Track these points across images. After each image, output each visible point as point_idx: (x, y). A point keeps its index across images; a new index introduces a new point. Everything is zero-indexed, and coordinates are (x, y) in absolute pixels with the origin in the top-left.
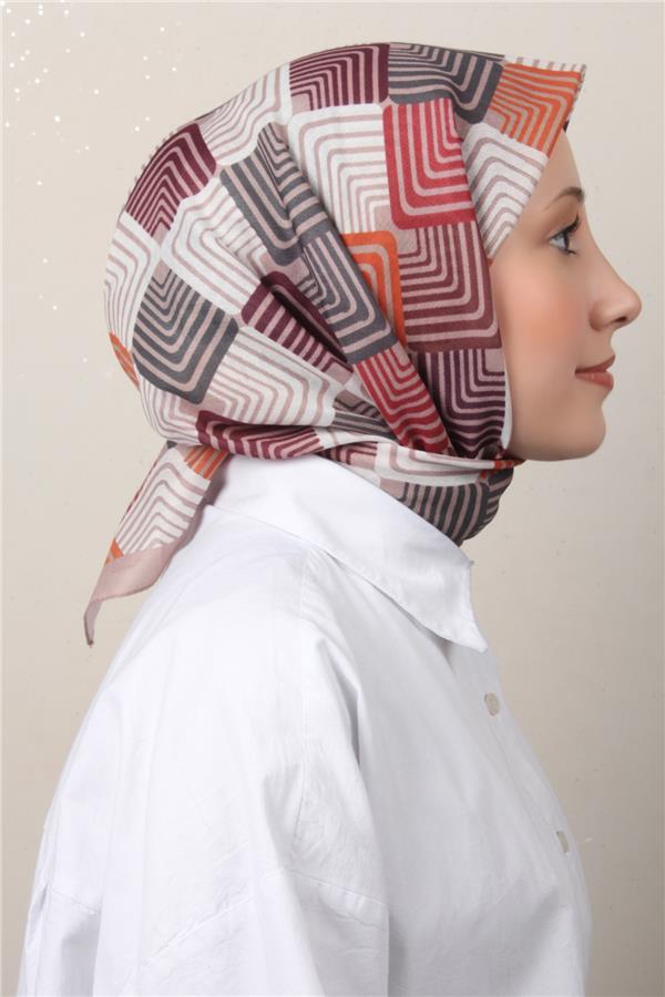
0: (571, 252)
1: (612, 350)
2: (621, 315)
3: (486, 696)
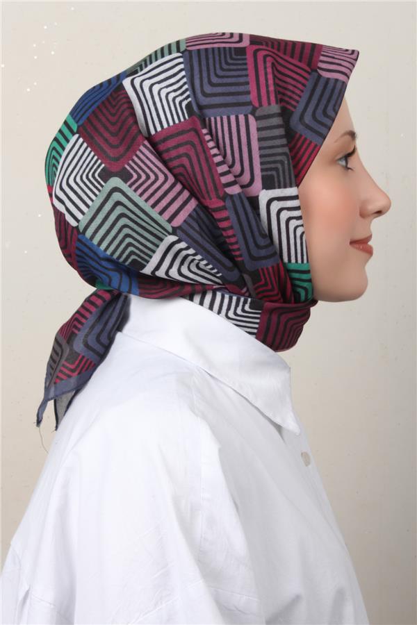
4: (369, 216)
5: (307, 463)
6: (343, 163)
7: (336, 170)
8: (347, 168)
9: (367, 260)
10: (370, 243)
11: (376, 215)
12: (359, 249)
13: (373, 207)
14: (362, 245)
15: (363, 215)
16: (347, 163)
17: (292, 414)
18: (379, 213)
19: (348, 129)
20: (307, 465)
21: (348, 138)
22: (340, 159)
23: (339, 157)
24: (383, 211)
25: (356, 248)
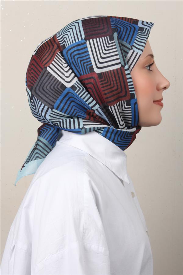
0: (151, 70)
1: (162, 96)
2: (165, 87)
3: (131, 193)
4: (161, 90)
5: (133, 196)
6: (148, 68)
7: (145, 71)
8: (150, 70)
9: (161, 109)
10: (162, 102)
11: (164, 89)
12: (157, 104)
13: (162, 86)
14: (159, 102)
15: (158, 89)
16: (150, 68)
17: (127, 175)
18: (165, 88)
19: (150, 53)
21: (150, 57)
22: (147, 67)
23: (147, 65)
24: (167, 87)
25: (156, 104)
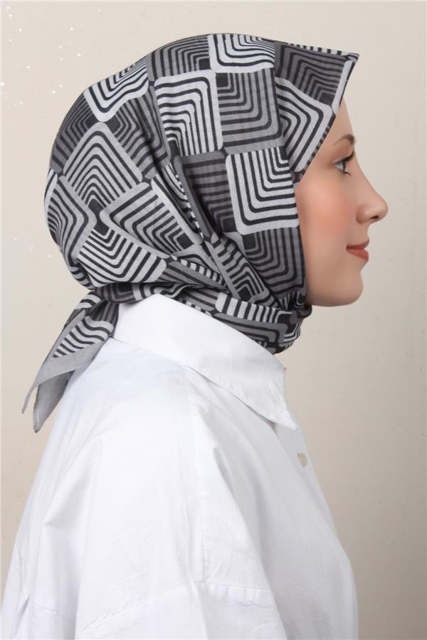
4: (365, 221)
5: (304, 464)
6: (341, 167)
7: (333, 174)
8: (344, 172)
9: (363, 266)
10: (366, 249)
11: (373, 220)
12: (355, 254)
13: (369, 212)
14: (358, 250)
15: (360, 220)
16: (344, 167)
18: (376, 218)
19: (348, 133)
20: (304, 467)
21: (346, 142)
22: (338, 163)
23: (336, 161)
24: (380, 216)
25: (352, 253)
